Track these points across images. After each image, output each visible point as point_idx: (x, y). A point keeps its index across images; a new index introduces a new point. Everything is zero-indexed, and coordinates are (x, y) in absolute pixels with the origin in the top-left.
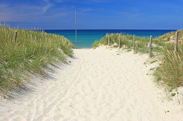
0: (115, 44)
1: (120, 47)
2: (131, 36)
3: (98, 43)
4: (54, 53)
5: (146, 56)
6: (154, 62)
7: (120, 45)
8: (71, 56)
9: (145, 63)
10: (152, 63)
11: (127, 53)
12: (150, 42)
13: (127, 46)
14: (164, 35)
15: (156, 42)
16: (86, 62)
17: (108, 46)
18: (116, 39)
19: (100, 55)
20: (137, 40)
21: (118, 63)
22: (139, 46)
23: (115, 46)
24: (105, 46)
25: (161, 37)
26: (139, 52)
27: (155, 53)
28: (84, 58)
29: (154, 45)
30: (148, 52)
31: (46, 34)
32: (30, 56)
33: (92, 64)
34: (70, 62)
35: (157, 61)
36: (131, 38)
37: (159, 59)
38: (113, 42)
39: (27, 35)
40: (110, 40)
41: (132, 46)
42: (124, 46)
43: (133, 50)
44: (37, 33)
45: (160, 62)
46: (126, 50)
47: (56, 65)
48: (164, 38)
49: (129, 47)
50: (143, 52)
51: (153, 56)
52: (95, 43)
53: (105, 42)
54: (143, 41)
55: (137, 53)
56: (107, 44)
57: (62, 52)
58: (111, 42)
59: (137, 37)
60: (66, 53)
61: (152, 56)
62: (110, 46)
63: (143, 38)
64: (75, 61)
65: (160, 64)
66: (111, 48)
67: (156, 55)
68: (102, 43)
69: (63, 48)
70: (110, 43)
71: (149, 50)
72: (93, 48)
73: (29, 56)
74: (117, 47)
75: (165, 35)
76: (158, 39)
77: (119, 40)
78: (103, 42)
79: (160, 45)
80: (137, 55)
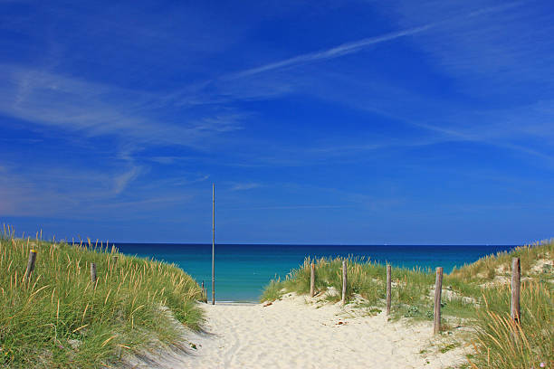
0: (332, 291)
1: (348, 300)
2: (380, 266)
3: (281, 288)
4: (145, 319)
5: (426, 329)
6: (451, 347)
7: (346, 294)
8: (198, 329)
9: (422, 352)
10: (443, 351)
11: (367, 319)
12: (435, 285)
13: (368, 298)
14: (478, 262)
15: (455, 285)
16: (241, 348)
17: (308, 298)
18: (333, 277)
19: (287, 325)
20: (398, 279)
21: (342, 350)
22: (402, 296)
23: (330, 298)
24: (301, 297)
25: (470, 267)
26: (403, 318)
27: (451, 320)
28: (236, 336)
29: (449, 294)
30: (430, 317)
31: (122, 257)
32: (74, 328)
33: (260, 352)
34: (194, 347)
35: (459, 345)
36: (380, 274)
37: (465, 337)
38: (325, 285)
39: (65, 262)
40: (316, 277)
41: (383, 297)
42: (358, 298)
43: (384, 311)
44: (94, 253)
45: (470, 350)
46: (364, 309)
47: (151, 357)
48: (477, 271)
49: (374, 301)
50: (416, 315)
51: (446, 328)
52: (270, 287)
53: (301, 285)
54: (415, 280)
55: (397, 319)
56: (305, 291)
57: (170, 315)
58: (320, 285)
59: (398, 268)
60: (181, 318)
61: (442, 328)
62: (317, 298)
63: (415, 272)
64: (210, 346)
65: (470, 356)
66: (319, 304)
67: (455, 325)
68: (292, 287)
69: (173, 302)
70: (315, 288)
71: (435, 311)
72: (265, 303)
73: (69, 328)
74: (337, 299)
75: (482, 264)
76: (459, 275)
77: (344, 278)
78: (295, 284)
79: (466, 292)
80: (398, 325)
